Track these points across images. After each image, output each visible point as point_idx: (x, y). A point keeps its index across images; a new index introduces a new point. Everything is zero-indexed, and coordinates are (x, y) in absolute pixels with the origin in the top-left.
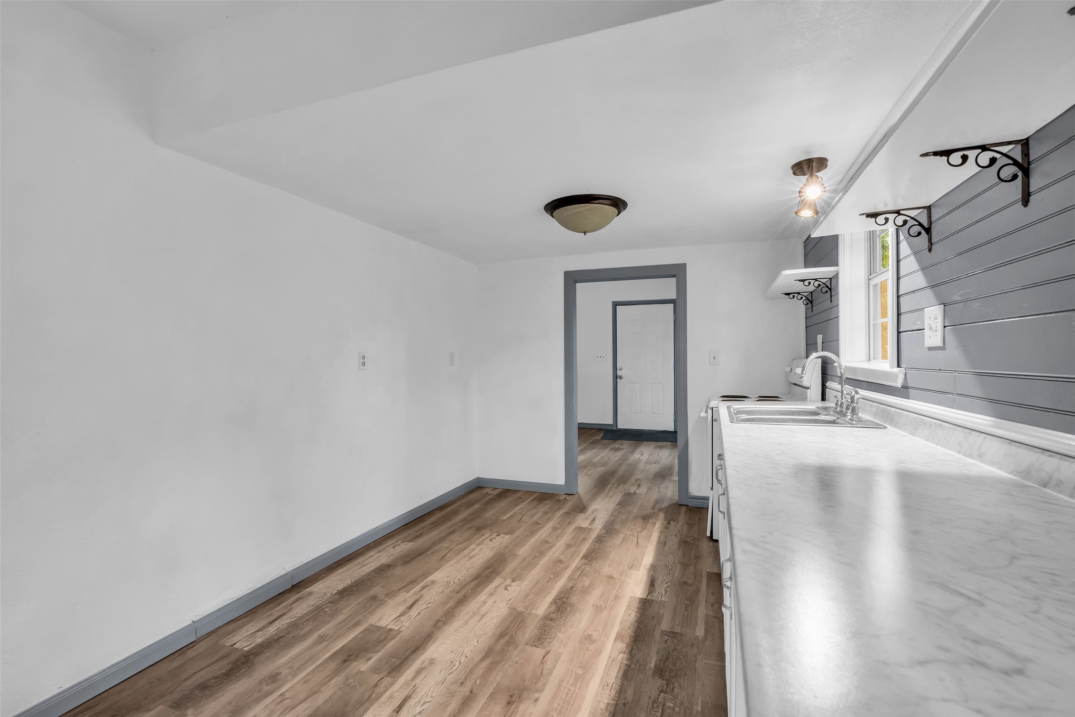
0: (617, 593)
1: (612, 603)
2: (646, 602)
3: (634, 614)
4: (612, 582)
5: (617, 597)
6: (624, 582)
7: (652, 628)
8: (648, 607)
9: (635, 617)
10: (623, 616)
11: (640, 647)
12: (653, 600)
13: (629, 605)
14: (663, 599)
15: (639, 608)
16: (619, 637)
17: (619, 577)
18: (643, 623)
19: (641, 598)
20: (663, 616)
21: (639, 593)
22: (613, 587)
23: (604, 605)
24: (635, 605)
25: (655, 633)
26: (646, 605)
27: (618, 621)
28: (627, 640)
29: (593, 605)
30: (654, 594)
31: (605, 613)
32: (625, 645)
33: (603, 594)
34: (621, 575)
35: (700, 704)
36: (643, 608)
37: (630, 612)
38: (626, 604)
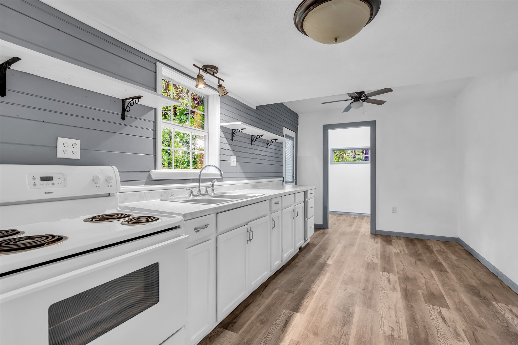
0: (312, 318)
1: (316, 310)
2: (296, 309)
3: (304, 302)
4: (315, 328)
5: (313, 314)
6: (306, 328)
7: (298, 295)
8: (296, 306)
9: (304, 301)
10: (311, 302)
11: (305, 289)
12: (291, 311)
13: (306, 308)
14: (284, 311)
15: (301, 306)
16: (314, 293)
17: (309, 334)
18: (301, 297)
19: (298, 313)
20: (290, 300)
21: (297, 316)
22: (314, 324)
23: (321, 309)
24: (302, 309)
25: (297, 293)
26: (296, 307)
27: (314, 300)
28: (310, 291)
29: (327, 310)
30: (288, 315)
31: (320, 305)
32: (312, 290)
33: (322, 317)
34: (307, 336)
35: (291, 274)
36: (298, 306)
37: (306, 304)
38: (308, 309)
